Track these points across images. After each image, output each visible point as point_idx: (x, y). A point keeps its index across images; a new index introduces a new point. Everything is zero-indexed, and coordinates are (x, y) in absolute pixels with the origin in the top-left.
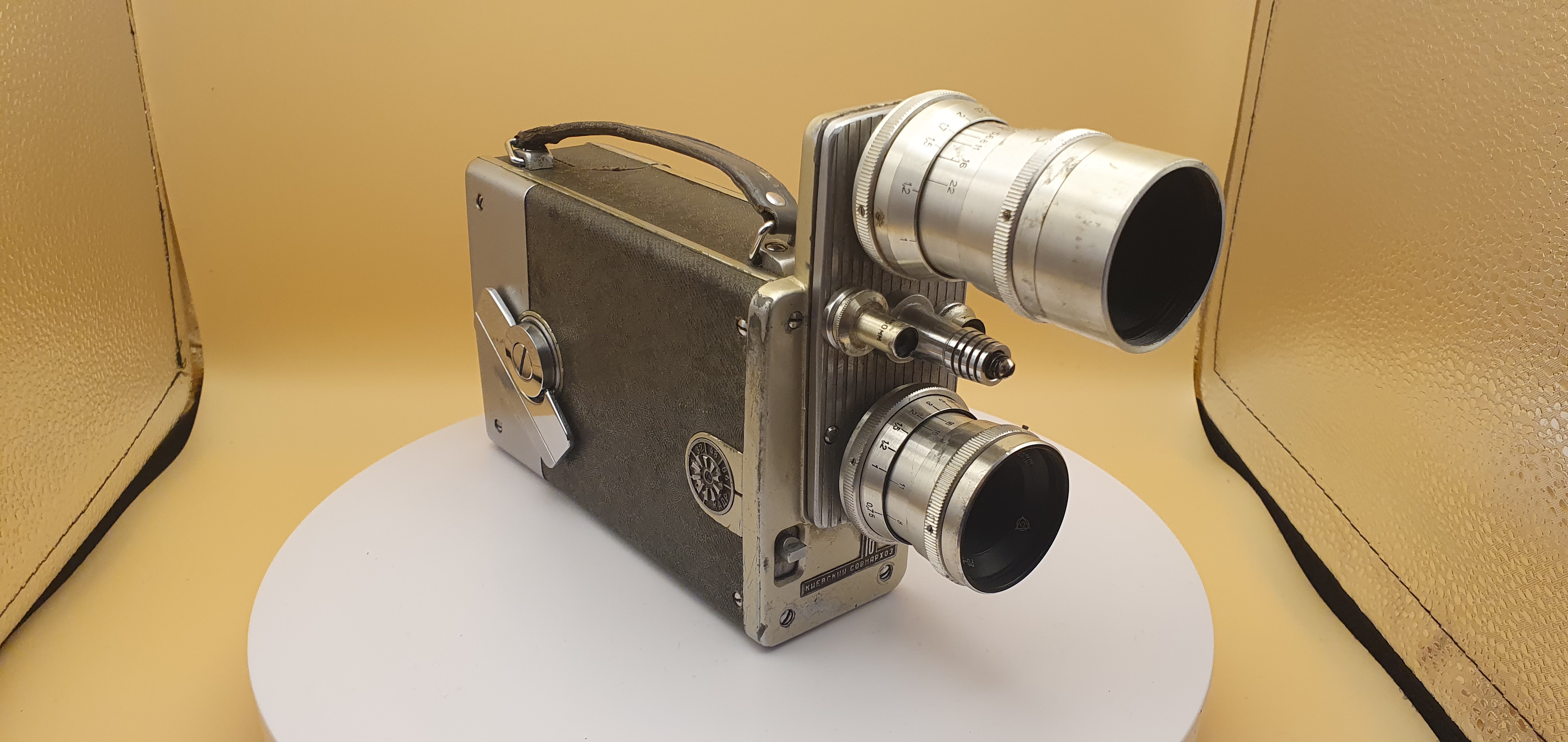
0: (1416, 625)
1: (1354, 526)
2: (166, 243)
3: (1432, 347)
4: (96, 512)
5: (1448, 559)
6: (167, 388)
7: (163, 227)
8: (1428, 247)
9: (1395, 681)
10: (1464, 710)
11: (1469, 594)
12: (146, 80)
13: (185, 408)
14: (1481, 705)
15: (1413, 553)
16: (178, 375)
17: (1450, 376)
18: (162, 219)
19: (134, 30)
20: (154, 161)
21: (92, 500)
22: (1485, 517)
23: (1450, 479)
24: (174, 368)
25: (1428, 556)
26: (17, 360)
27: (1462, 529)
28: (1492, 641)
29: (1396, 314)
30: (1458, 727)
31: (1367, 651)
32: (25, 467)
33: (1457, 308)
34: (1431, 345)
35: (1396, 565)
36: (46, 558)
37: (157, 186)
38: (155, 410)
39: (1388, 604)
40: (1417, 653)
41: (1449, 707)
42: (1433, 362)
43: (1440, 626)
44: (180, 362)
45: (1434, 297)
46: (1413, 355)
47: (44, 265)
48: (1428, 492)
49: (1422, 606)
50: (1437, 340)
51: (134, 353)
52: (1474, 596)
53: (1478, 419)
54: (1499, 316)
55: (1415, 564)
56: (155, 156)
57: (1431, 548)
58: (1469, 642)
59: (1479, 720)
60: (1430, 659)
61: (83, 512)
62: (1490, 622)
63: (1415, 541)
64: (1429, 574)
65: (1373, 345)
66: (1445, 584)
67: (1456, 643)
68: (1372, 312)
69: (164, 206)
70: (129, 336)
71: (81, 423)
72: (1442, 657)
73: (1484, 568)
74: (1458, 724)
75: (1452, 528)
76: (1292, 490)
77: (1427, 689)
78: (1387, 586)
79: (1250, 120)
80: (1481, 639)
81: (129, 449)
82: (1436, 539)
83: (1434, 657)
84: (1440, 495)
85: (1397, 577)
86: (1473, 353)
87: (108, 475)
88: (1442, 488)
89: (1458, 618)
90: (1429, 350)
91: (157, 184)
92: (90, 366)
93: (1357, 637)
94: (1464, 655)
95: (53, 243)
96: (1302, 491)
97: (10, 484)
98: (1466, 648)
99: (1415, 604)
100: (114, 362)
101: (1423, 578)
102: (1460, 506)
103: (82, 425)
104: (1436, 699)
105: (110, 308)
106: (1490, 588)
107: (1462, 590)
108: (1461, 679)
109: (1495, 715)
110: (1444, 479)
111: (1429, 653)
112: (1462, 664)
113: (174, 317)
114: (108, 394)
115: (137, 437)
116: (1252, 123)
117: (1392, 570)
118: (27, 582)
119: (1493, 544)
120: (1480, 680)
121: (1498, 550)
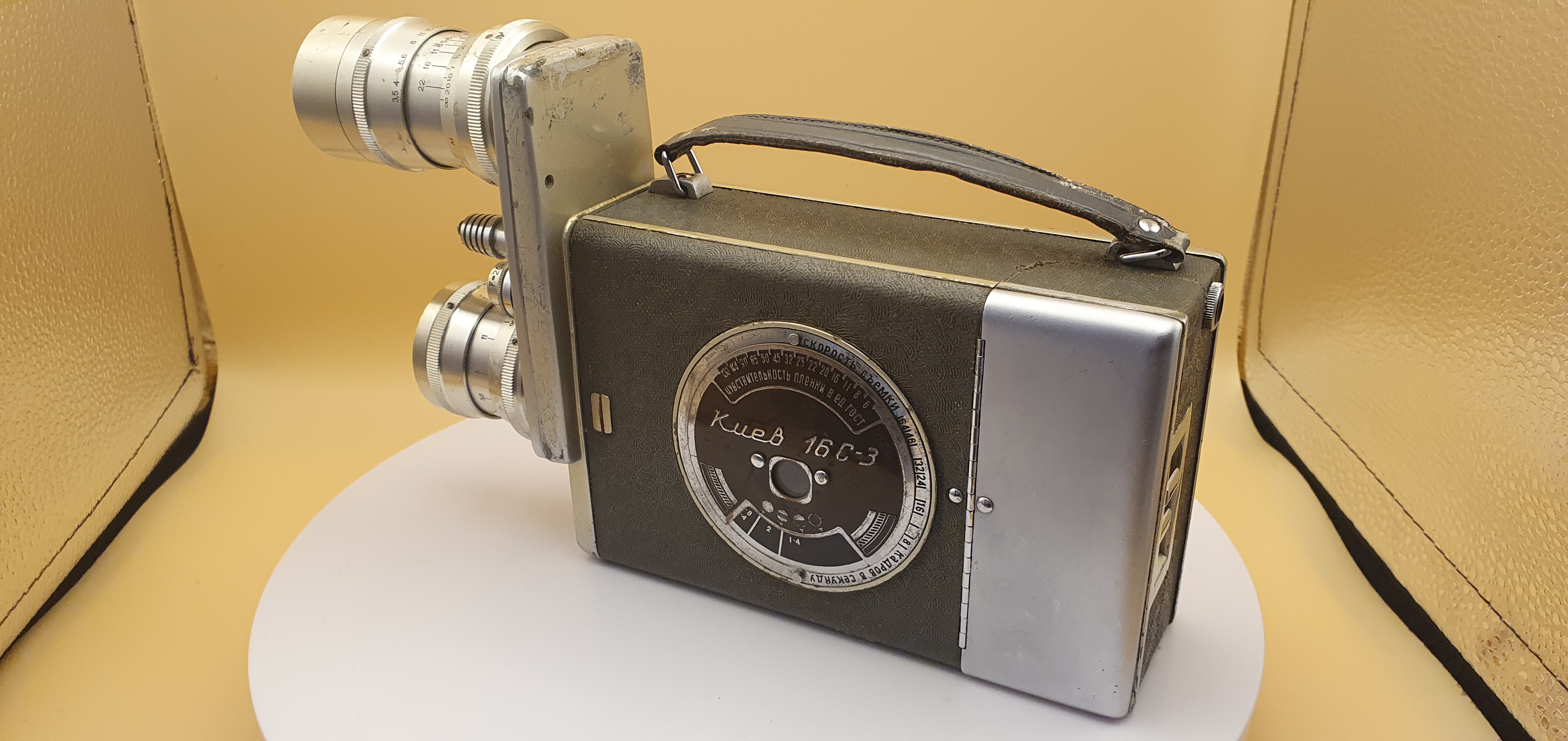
0: (1474, 617)
1: (1407, 511)
2: (174, 238)
3: (1490, 322)
4: (104, 515)
5: (1509, 547)
6: (178, 386)
7: (171, 221)
8: (1483, 216)
9: (1453, 675)
10: (1528, 706)
11: (1532, 584)
12: (148, 71)
13: (200, 406)
14: (1546, 702)
15: (1471, 540)
16: (190, 372)
17: (1509, 353)
18: (170, 214)
19: (133, 20)
20: (158, 153)
21: (99, 502)
22: (1549, 503)
23: (1509, 463)
24: (186, 365)
25: (1486, 544)
26: (13, 362)
27: (1524, 516)
28: (1557, 635)
29: (1451, 288)
30: (1521, 725)
31: (1422, 644)
32: (25, 471)
33: (1516, 281)
34: (1488, 321)
35: (1453, 553)
36: (51, 563)
37: (163, 180)
38: (166, 409)
39: (1444, 594)
40: (1476, 647)
41: (1511, 704)
42: (1491, 338)
43: (1501, 618)
44: (192, 359)
45: (1491, 270)
46: (1469, 331)
47: (40, 262)
48: (1486, 477)
49: (1481, 596)
50: (1494, 315)
51: (142, 351)
52: (1537, 585)
53: (1540, 398)
54: (1563, 288)
55: (1473, 552)
56: (160, 148)
57: (1490, 534)
58: (1532, 635)
59: (1544, 718)
60: (1490, 653)
61: (89, 515)
62: (1555, 615)
63: (1472, 528)
64: (1489, 563)
65: (1424, 322)
66: (1505, 574)
67: (1518, 636)
68: (1423, 287)
69: (171, 200)
70: (137, 334)
71: (86, 424)
72: (1503, 651)
73: (1547, 557)
74: (1520, 721)
75: (1513, 514)
76: (1342, 476)
77: (1487, 684)
78: (1443, 576)
79: (1293, 87)
80: (1546, 632)
81: (138, 449)
82: (1495, 526)
83: (1495, 651)
84: (1499, 479)
85: (1454, 566)
86: (1533, 329)
87: (116, 476)
88: (1501, 471)
89: (1520, 609)
90: (1486, 325)
91: (163, 178)
92: (95, 366)
93: (1412, 629)
94: (1527, 649)
95: (49, 238)
96: (1351, 475)
97: (10, 489)
98: (1529, 642)
99: (1473, 595)
100: (121, 360)
101: (1482, 567)
102: (1521, 492)
103: (87, 426)
104: (1497, 695)
105: (115, 306)
106: (1554, 579)
107: (1524, 580)
108: (1523, 675)
109: (1561, 713)
110: (1504, 463)
111: (1490, 645)
112: (1524, 658)
113: (185, 314)
114: (115, 394)
115: (147, 437)
116: (1295, 91)
117: (1448, 558)
118: (30, 588)
119: (1557, 531)
120: (1544, 676)
121: (1563, 538)
